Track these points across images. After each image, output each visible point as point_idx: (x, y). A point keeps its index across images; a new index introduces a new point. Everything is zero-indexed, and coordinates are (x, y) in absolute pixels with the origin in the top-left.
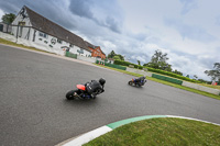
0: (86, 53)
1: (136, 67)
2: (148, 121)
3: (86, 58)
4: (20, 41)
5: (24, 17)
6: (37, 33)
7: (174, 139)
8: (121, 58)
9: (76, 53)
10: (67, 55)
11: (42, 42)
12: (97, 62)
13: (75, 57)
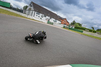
0: (58, 22)
3: (58, 24)
9: (53, 22)
11: (37, 17)
12: (64, 27)
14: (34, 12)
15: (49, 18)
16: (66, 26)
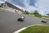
0: (20, 11)
1: (31, 14)
2: (34, 26)
4: (5, 9)
6: (9, 7)
7: (40, 30)
9: (17, 11)
10: (15, 12)
11: (10, 9)
12: (22, 13)
14: (8, 7)
15: (16, 10)
16: (23, 13)
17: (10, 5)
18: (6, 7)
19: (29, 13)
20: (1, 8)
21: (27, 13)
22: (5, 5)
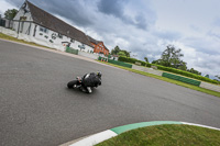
0: (88, 48)
1: (143, 64)
3: (87, 54)
4: (21, 36)
5: (26, 11)
6: (38, 27)
8: (127, 54)
9: (77, 48)
10: (67, 51)
11: (43, 37)
12: (100, 59)
13: (76, 52)
14: (33, 25)
15: (69, 40)
16: (103, 56)
17: (45, 20)
18: (26, 25)
19: (134, 61)
20: (5, 31)
21: (122, 60)
22: (23, 20)
